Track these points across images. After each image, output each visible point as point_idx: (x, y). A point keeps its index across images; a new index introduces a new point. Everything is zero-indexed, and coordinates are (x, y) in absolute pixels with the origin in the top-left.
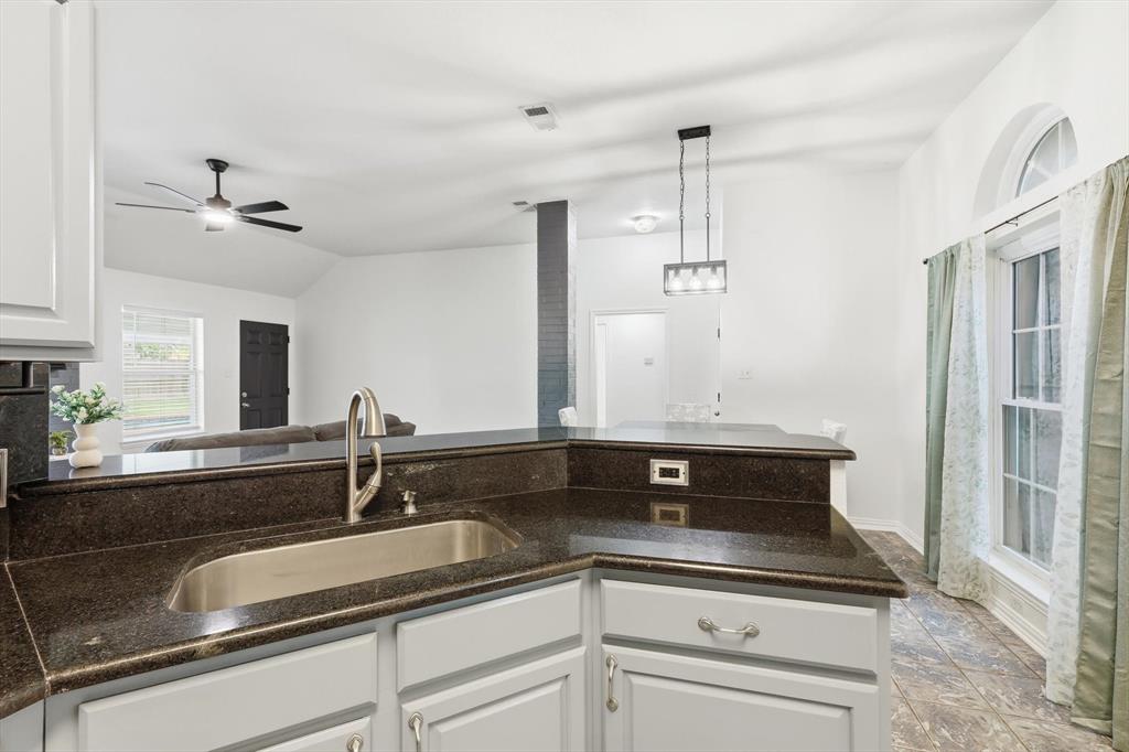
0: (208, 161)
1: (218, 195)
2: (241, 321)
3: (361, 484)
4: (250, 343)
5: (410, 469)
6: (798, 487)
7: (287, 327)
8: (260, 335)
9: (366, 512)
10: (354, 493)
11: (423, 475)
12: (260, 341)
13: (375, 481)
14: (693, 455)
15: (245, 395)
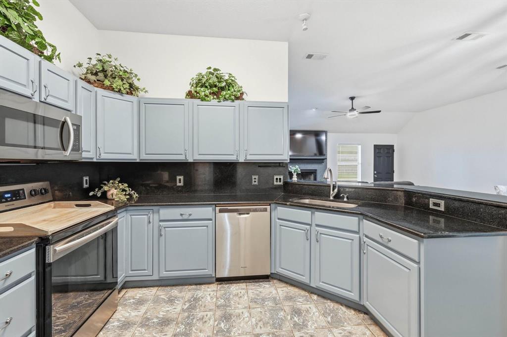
0: (350, 98)
1: (353, 108)
2: (374, 145)
3: (333, 190)
4: (378, 153)
5: (347, 190)
6: (493, 219)
7: (393, 145)
8: (382, 150)
9: (335, 197)
10: (332, 192)
11: (351, 191)
12: (382, 152)
13: (336, 190)
14: (447, 198)
15: (375, 172)
